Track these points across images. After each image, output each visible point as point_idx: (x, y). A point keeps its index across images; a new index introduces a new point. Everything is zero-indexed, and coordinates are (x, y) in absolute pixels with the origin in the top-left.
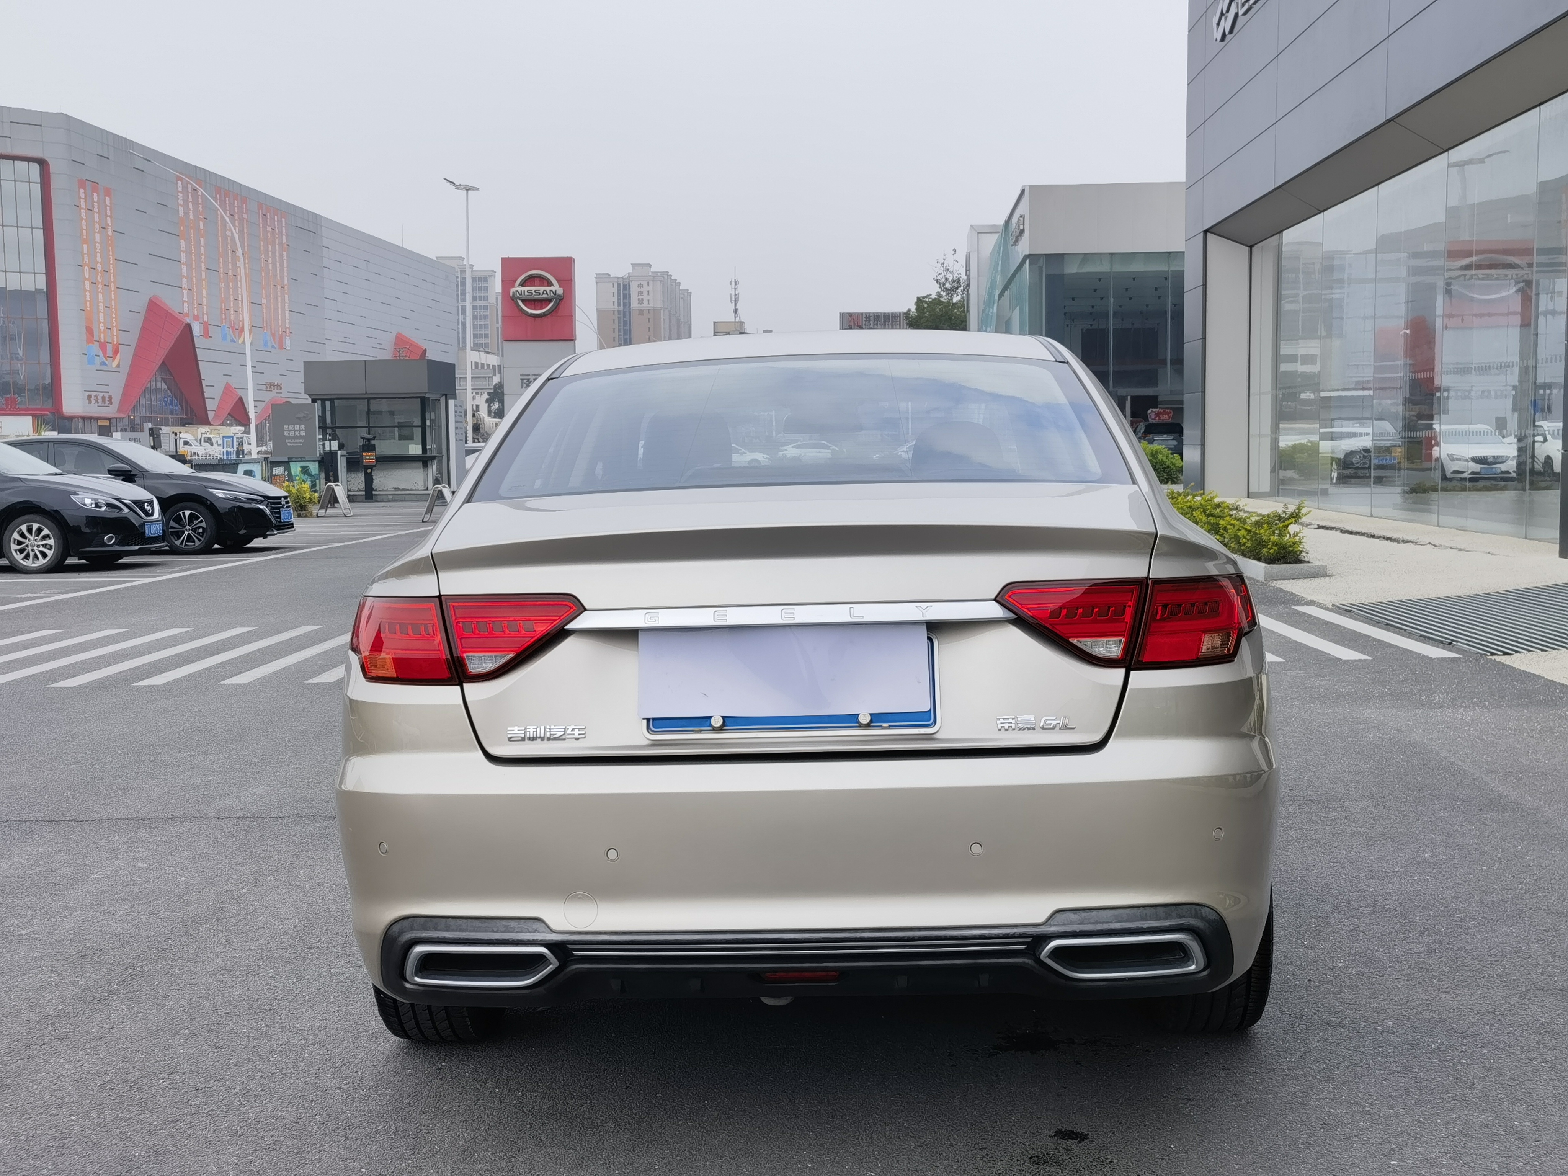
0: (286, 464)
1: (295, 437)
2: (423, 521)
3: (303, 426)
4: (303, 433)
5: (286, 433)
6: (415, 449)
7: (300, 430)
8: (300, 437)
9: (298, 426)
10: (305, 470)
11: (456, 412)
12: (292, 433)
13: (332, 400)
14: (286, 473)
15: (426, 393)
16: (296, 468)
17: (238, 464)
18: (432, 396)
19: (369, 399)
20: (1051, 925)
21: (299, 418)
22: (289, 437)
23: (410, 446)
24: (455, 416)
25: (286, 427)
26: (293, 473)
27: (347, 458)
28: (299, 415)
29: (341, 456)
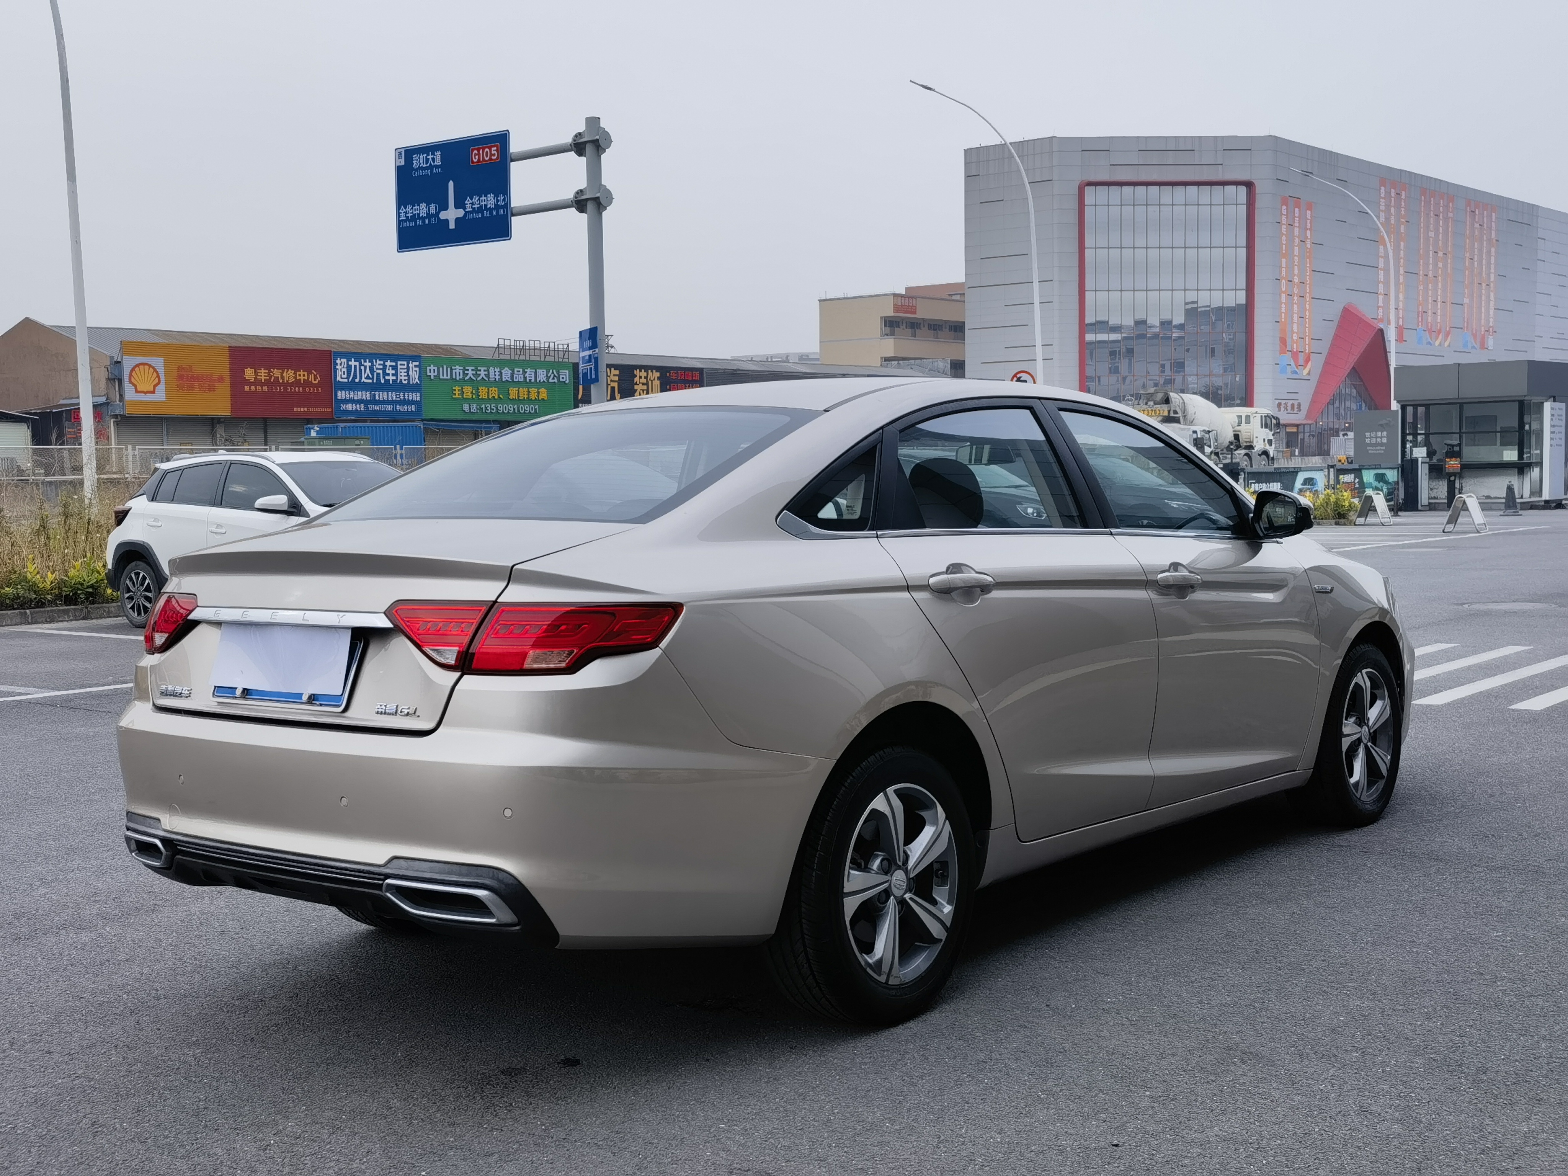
0: (1357, 472)
1: (1377, 445)
2: (1444, 532)
3: (1385, 433)
4: (1385, 440)
5: (1367, 441)
6: (1510, 455)
7: (1381, 438)
8: (1382, 444)
9: (1380, 433)
10: (1380, 478)
11: (1553, 415)
12: (1374, 441)
13: (1427, 406)
14: (1357, 480)
15: (1525, 396)
16: (1368, 476)
17: (1297, 473)
18: (1536, 399)
19: (1461, 405)
20: (388, 868)
21: (1381, 425)
22: (1371, 445)
23: (1505, 452)
24: (1552, 419)
25: (1368, 434)
26: (1365, 481)
27: (1430, 466)
28: (1381, 423)
29: (1422, 463)
